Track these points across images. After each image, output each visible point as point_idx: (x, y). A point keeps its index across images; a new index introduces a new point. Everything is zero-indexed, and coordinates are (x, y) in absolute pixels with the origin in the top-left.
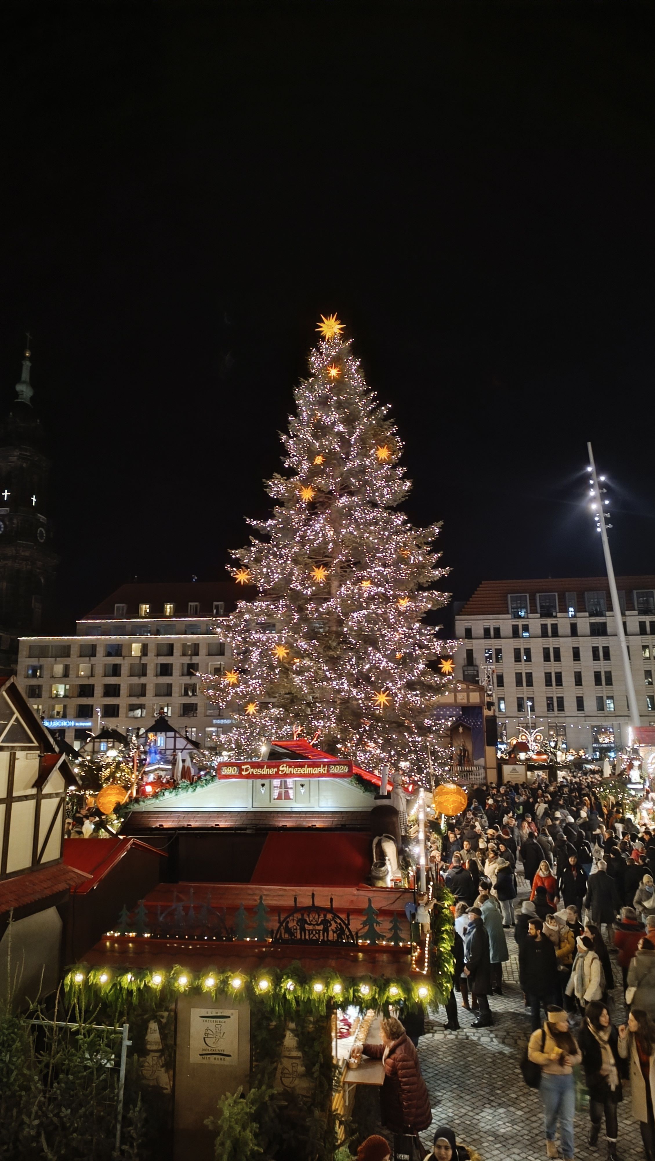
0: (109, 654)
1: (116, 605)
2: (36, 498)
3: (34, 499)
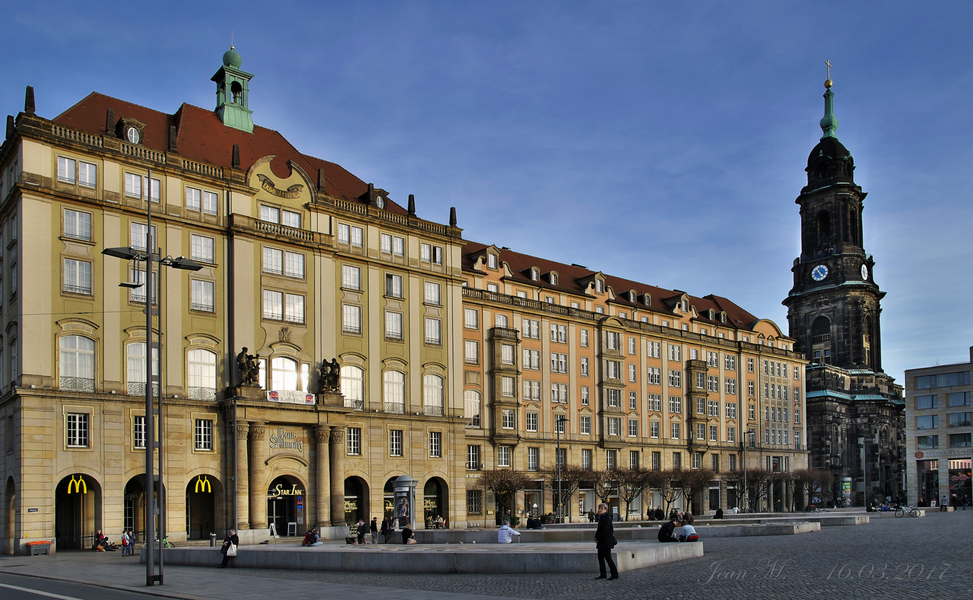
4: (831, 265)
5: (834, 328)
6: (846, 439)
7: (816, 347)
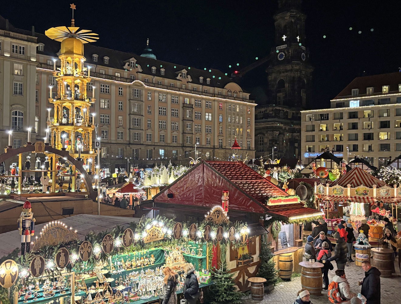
0: (350, 117)
1: (352, 90)
2: (299, 37)
3: (298, 38)
4: (286, 53)
5: (287, 85)
6: (289, 144)
7: (278, 95)
